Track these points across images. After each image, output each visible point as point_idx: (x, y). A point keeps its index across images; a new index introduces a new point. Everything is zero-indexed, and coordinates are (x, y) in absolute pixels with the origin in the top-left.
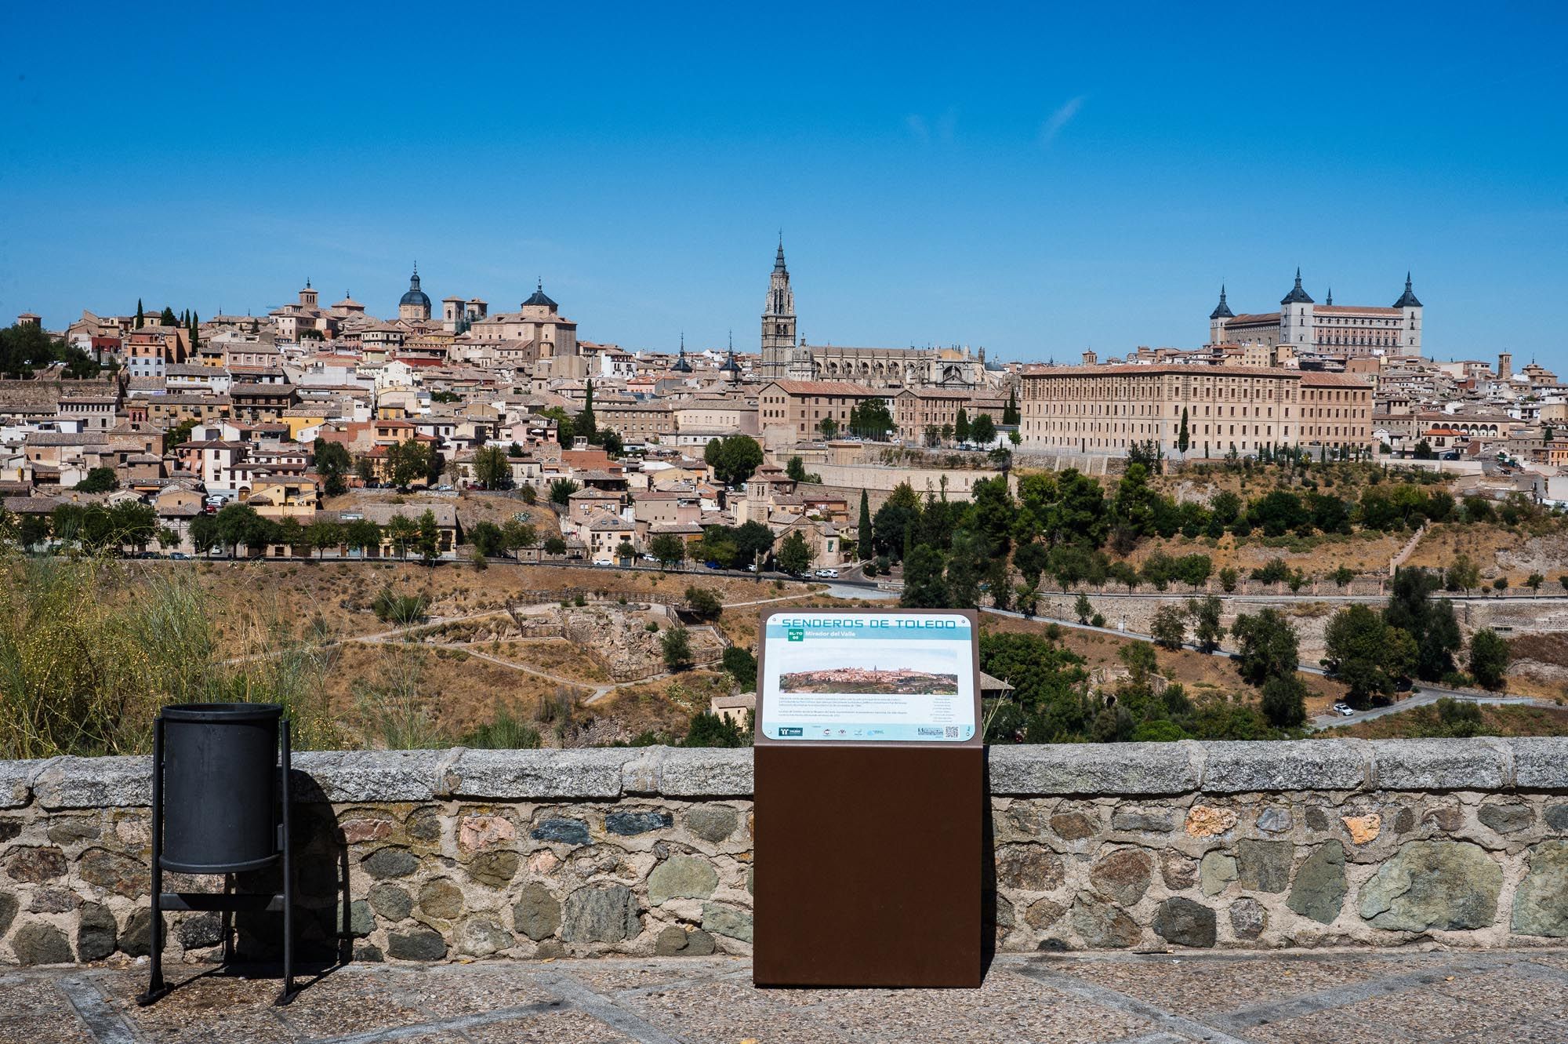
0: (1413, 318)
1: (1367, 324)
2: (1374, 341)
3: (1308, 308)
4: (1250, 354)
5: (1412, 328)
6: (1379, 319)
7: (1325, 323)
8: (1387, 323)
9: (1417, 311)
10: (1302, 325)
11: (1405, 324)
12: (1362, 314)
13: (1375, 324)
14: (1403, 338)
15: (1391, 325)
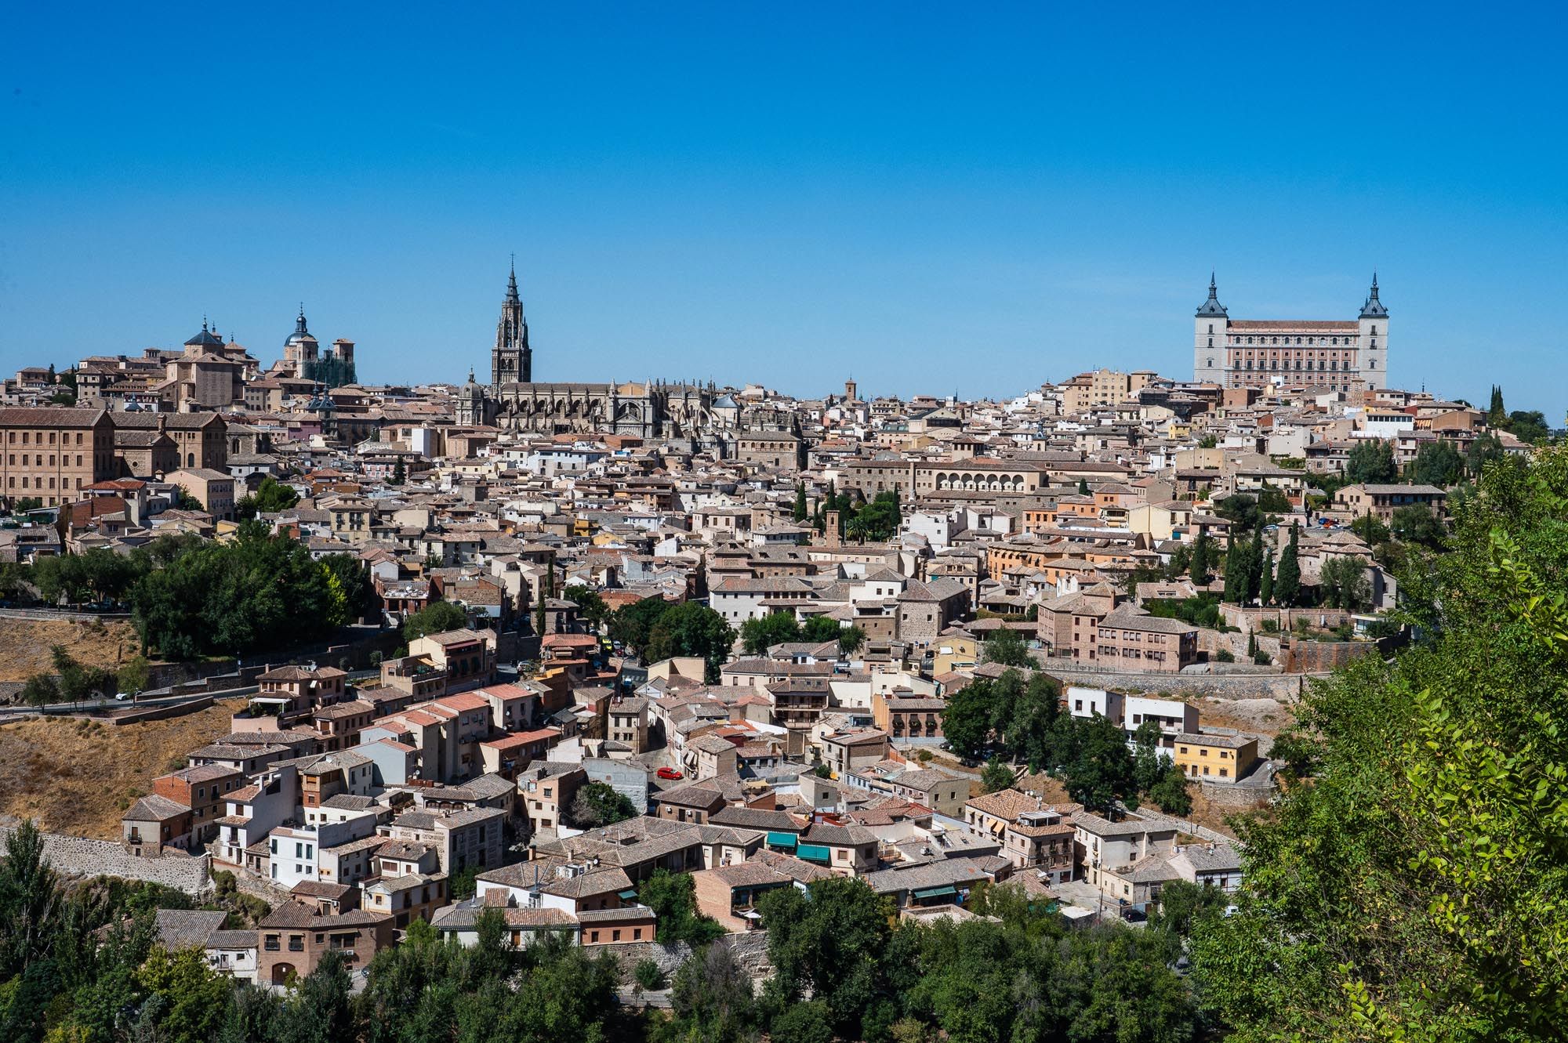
0: (1373, 333)
1: (1305, 343)
2: (1268, 365)
3: (1220, 324)
4: (1100, 384)
5: (1373, 347)
6: (1323, 337)
7: (1244, 343)
8: (1335, 342)
9: (1381, 325)
10: (1210, 346)
11: (1363, 342)
12: (1299, 331)
13: (1316, 343)
14: (1360, 361)
15: (1341, 343)
